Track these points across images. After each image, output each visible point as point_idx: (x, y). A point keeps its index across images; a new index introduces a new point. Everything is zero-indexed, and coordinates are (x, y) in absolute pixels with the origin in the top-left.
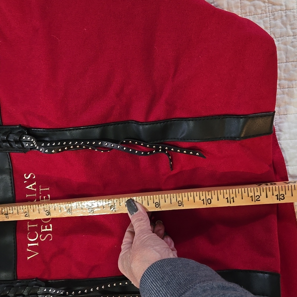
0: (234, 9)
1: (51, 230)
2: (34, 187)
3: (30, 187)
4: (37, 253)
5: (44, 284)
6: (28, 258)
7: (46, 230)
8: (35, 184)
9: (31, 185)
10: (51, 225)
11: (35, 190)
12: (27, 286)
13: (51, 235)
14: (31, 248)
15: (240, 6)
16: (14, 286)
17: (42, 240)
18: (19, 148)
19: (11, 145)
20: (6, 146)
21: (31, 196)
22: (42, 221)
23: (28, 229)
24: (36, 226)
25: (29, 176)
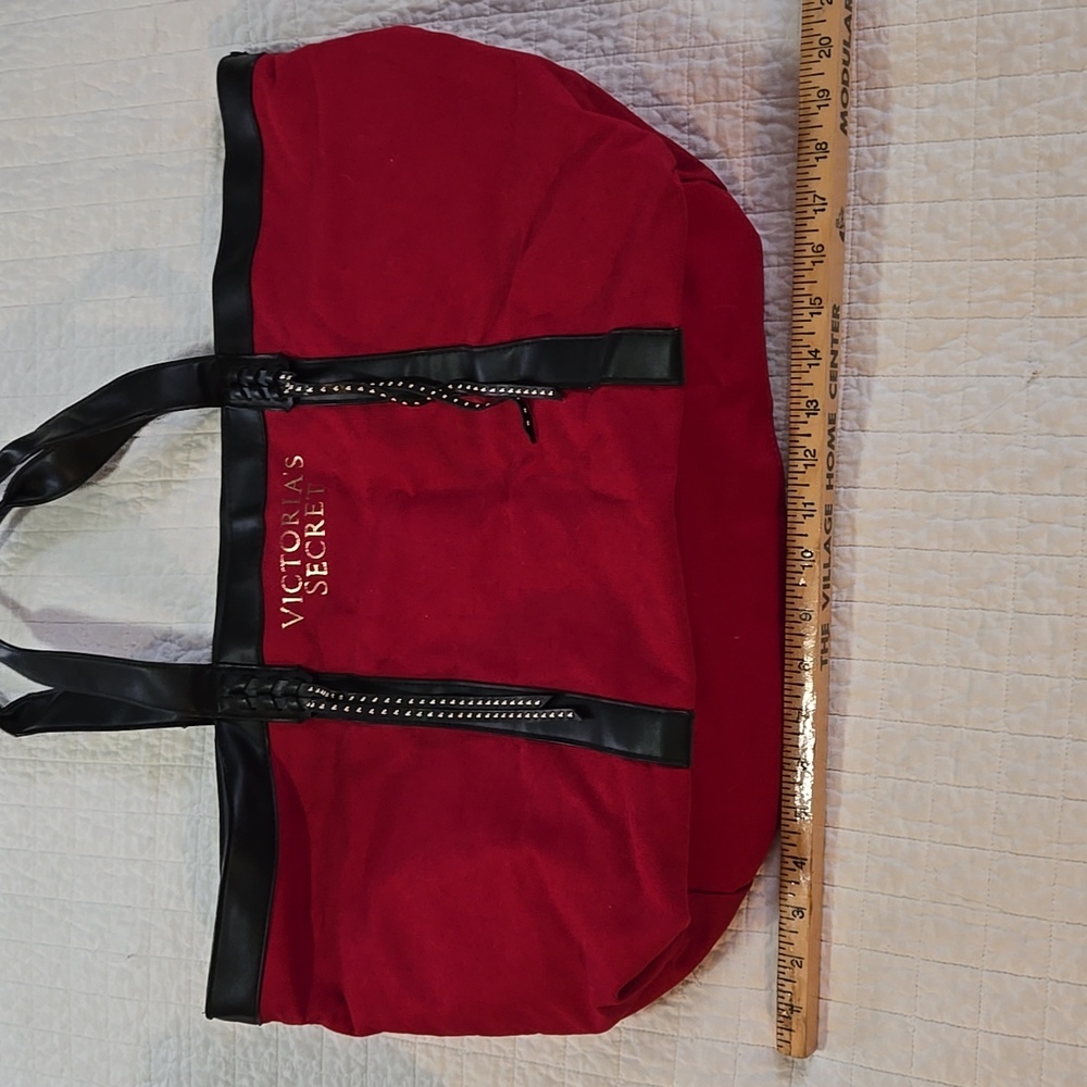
0: (729, 138)
1: (325, 573)
2: (298, 485)
3: (291, 485)
4: (301, 618)
5: (310, 679)
6: (284, 626)
7: (316, 572)
8: (300, 479)
9: (294, 482)
12: (281, 679)
13: (325, 584)
15: (742, 134)
16: (257, 676)
17: (309, 592)
18: (275, 399)
19: (262, 393)
20: (255, 396)
21: (291, 502)
22: (309, 554)
23: (283, 570)
24: (298, 563)
25: (294, 463)
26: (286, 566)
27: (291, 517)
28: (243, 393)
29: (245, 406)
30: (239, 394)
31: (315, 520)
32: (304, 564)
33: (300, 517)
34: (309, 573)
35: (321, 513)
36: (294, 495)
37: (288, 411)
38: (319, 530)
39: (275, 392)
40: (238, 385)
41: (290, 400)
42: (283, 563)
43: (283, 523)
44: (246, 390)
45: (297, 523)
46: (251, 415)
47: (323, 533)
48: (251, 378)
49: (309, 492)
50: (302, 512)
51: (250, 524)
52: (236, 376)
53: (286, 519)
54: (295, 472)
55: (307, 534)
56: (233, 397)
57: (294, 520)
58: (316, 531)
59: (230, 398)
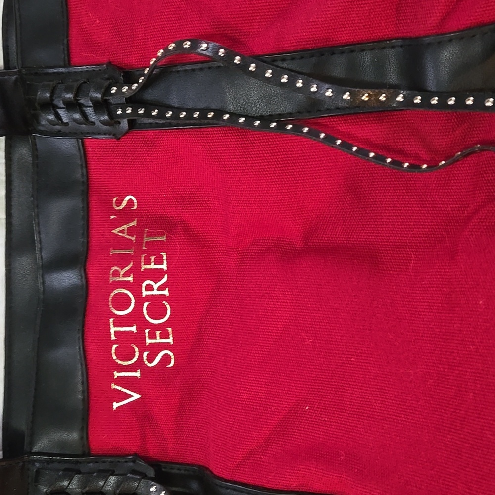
1: (170, 340)
2: (131, 231)
3: (123, 231)
4: (138, 396)
6: (116, 405)
7: (158, 340)
8: (134, 223)
9: (125, 227)
10: (170, 329)
11: (134, 238)
12: (112, 475)
13: (171, 354)
14: (121, 381)
16: (82, 470)
17: (149, 365)
18: (104, 123)
19: (84, 115)
20: (75, 120)
21: (122, 252)
22: (147, 318)
23: (113, 337)
24: (134, 329)
25: (124, 204)
26: (116, 332)
27: (122, 272)
28: (58, 116)
29: (59, 133)
30: (51, 117)
31: (156, 275)
32: (141, 331)
33: (135, 271)
34: (148, 341)
35: (164, 267)
36: (127, 244)
37: (118, 139)
38: (160, 288)
39: (103, 114)
40: (49, 106)
41: (125, 124)
42: (113, 329)
43: (112, 279)
44: (62, 113)
45: (130, 279)
46: (67, 145)
47: (166, 292)
48: (69, 96)
49: (145, 239)
50: (137, 267)
51: (67, 279)
52: (48, 95)
53: (116, 274)
54: (126, 215)
55: (145, 293)
56: (43, 123)
57: (126, 275)
58: (156, 289)
59: (38, 123)
